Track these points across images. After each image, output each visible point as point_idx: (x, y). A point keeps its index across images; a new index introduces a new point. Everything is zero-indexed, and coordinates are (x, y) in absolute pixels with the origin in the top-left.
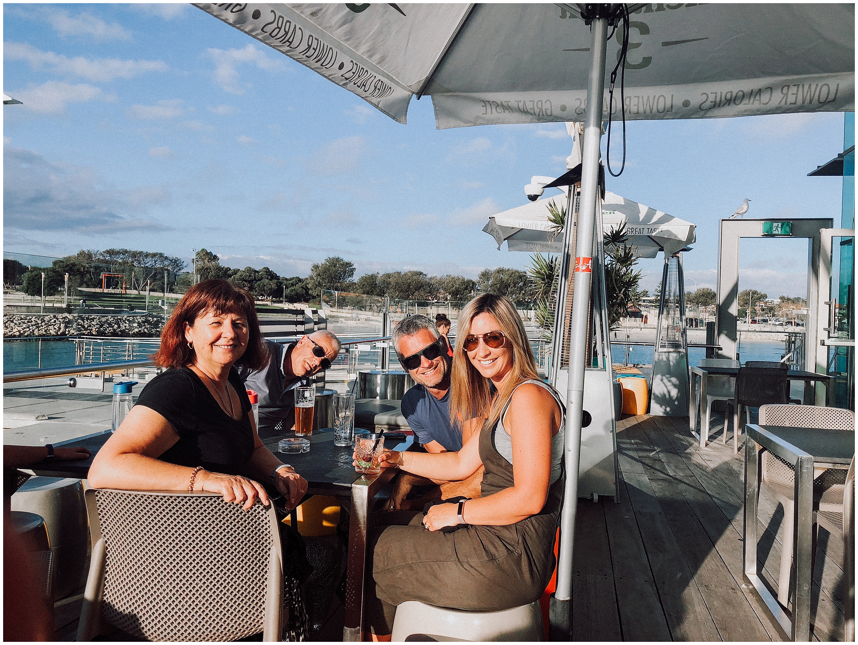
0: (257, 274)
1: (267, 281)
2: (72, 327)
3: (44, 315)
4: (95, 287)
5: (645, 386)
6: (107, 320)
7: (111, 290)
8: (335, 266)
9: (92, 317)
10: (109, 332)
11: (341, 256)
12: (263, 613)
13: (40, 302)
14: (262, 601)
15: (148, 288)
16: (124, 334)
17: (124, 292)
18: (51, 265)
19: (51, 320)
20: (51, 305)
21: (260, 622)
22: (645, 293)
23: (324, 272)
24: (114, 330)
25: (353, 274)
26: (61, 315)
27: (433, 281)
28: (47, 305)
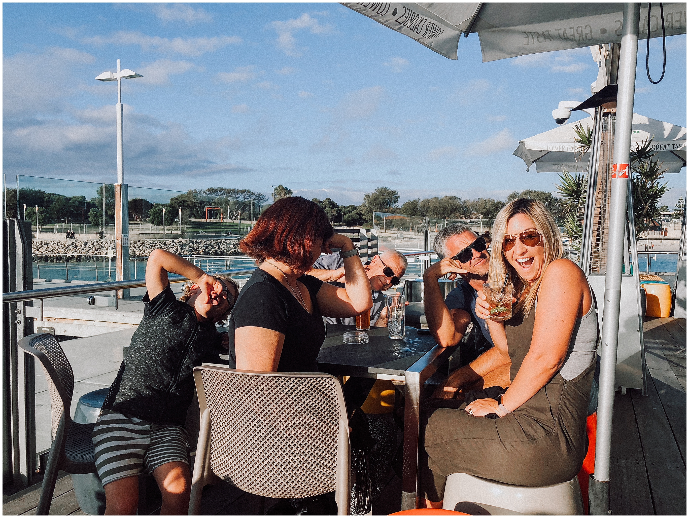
0: (321, 204)
1: (329, 209)
2: (185, 249)
3: (166, 241)
4: (201, 217)
5: (669, 292)
6: (211, 243)
7: (212, 220)
8: (383, 195)
9: (199, 241)
10: (212, 253)
11: (388, 187)
12: (334, 476)
13: (162, 230)
14: (333, 466)
15: (239, 217)
16: (223, 253)
17: (222, 221)
18: (168, 202)
19: (170, 244)
20: (170, 232)
21: (332, 483)
22: (665, 209)
23: (375, 200)
24: (216, 251)
25: (398, 200)
26: (177, 239)
27: (466, 204)
28: (167, 232)
